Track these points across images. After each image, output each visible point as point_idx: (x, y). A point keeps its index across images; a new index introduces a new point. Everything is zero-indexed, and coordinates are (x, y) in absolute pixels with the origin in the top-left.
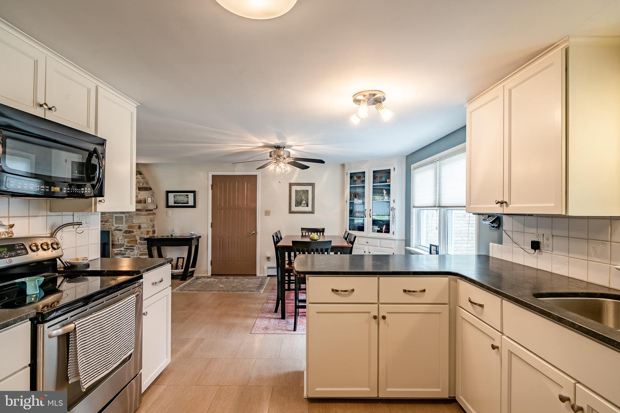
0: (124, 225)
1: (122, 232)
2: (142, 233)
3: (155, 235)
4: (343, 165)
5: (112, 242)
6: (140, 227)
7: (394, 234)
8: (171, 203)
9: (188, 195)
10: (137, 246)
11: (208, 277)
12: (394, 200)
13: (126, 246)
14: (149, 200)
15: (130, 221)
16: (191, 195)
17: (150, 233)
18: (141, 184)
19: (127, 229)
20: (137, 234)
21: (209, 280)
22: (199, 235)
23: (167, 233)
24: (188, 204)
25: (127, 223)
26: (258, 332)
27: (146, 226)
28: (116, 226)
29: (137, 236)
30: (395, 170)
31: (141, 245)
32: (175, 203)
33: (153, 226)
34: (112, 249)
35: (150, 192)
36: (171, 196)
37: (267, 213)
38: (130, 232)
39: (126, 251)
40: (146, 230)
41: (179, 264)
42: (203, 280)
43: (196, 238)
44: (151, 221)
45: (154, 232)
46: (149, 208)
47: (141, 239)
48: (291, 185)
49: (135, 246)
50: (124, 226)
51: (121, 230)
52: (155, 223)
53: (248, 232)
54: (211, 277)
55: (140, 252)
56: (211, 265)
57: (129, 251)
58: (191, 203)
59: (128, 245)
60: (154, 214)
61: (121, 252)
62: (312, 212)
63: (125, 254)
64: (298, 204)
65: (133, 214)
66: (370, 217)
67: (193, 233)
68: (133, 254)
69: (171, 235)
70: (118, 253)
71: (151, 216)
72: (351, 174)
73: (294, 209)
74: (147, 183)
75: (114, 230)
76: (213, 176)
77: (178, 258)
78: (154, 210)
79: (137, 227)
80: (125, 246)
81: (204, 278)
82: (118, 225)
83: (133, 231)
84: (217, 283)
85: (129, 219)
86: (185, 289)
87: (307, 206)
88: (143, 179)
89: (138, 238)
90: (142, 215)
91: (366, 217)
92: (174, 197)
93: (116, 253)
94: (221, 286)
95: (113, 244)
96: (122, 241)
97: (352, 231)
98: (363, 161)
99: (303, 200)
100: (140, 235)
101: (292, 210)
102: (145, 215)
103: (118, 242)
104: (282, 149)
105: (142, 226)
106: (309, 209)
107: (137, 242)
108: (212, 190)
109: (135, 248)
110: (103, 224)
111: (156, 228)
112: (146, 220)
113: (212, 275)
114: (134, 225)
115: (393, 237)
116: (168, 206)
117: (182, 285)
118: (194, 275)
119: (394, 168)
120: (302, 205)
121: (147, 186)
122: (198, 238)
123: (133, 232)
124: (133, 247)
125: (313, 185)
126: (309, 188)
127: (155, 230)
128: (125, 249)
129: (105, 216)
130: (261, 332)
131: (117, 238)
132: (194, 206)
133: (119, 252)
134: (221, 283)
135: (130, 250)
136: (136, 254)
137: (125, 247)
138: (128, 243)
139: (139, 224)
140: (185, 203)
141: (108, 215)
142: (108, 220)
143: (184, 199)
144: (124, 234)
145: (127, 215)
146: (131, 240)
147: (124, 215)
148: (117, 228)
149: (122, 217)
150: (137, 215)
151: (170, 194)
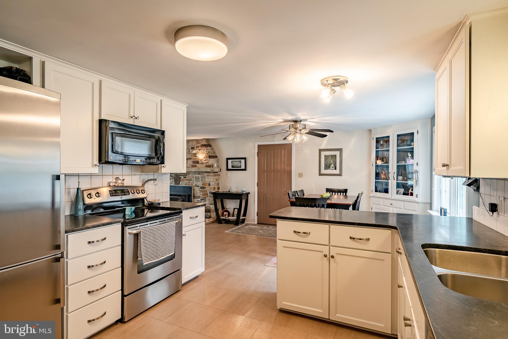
0: (200, 183)
1: (199, 187)
2: (211, 189)
3: (220, 191)
4: (370, 130)
5: (193, 194)
6: (209, 185)
7: (417, 197)
8: (230, 167)
9: (241, 161)
10: (208, 198)
11: (255, 225)
12: (417, 163)
13: (202, 198)
14: (215, 165)
15: (204, 180)
16: (243, 161)
17: (216, 189)
18: (210, 154)
19: (202, 186)
21: (254, 226)
22: (248, 192)
23: (227, 189)
24: (241, 167)
25: (202, 182)
26: (270, 265)
27: (213, 184)
28: (195, 183)
29: (208, 191)
30: (419, 133)
31: (210, 197)
32: (232, 167)
33: (218, 184)
34: (193, 199)
35: (216, 159)
36: (230, 161)
37: (300, 175)
38: (204, 188)
39: (202, 201)
40: (213, 187)
41: (235, 213)
42: (250, 226)
43: (246, 193)
44: (216, 180)
45: (219, 188)
46: (215, 171)
47: (210, 192)
48: (320, 151)
49: (206, 198)
50: (200, 184)
51: (198, 186)
52: (220, 182)
53: (285, 190)
54: (256, 225)
55: (210, 202)
56: (257, 216)
58: (243, 167)
59: (203, 197)
60: (219, 175)
62: (340, 175)
64: (327, 167)
66: (394, 180)
67: (243, 190)
69: (229, 191)
71: (217, 177)
72: (376, 138)
73: (323, 171)
74: (214, 153)
75: (195, 186)
76: (259, 146)
77: (234, 209)
78: (219, 172)
79: (208, 185)
81: (251, 225)
82: (197, 183)
84: (259, 229)
85: (203, 179)
86: (235, 231)
87: (336, 169)
88: (211, 149)
89: (208, 192)
90: (211, 176)
91: (390, 180)
92: (232, 162)
94: (261, 232)
95: (194, 196)
96: (199, 194)
97: (378, 193)
98: (388, 125)
99: (332, 164)
100: (209, 190)
101: (321, 173)
102: (213, 176)
103: (197, 194)
104: (299, 122)
105: (211, 184)
106: (337, 172)
107: (208, 195)
108: (257, 157)
109: (206, 199)
110: (189, 182)
111: (220, 186)
112: (214, 180)
113: (258, 223)
114: (206, 183)
115: (417, 200)
116: (228, 170)
117: (234, 228)
118: (245, 222)
119: (418, 131)
120: (331, 168)
121: (214, 155)
122: (248, 194)
123: (205, 188)
124: (205, 199)
125: (340, 150)
126: (337, 153)
127: (219, 187)
128: (201, 199)
129: (189, 176)
130: (272, 266)
131: (196, 192)
132: (245, 170)
133: (197, 201)
134: (262, 230)
135: (204, 201)
136: (207, 204)
137: (201, 198)
138: (203, 195)
139: (209, 183)
140: (239, 167)
141: (191, 175)
142: (191, 179)
143: (238, 164)
144: (200, 189)
145: (202, 176)
146: (204, 193)
147: (200, 176)
148: (196, 185)
149: (199, 177)
150: (207, 176)
151: (229, 160)
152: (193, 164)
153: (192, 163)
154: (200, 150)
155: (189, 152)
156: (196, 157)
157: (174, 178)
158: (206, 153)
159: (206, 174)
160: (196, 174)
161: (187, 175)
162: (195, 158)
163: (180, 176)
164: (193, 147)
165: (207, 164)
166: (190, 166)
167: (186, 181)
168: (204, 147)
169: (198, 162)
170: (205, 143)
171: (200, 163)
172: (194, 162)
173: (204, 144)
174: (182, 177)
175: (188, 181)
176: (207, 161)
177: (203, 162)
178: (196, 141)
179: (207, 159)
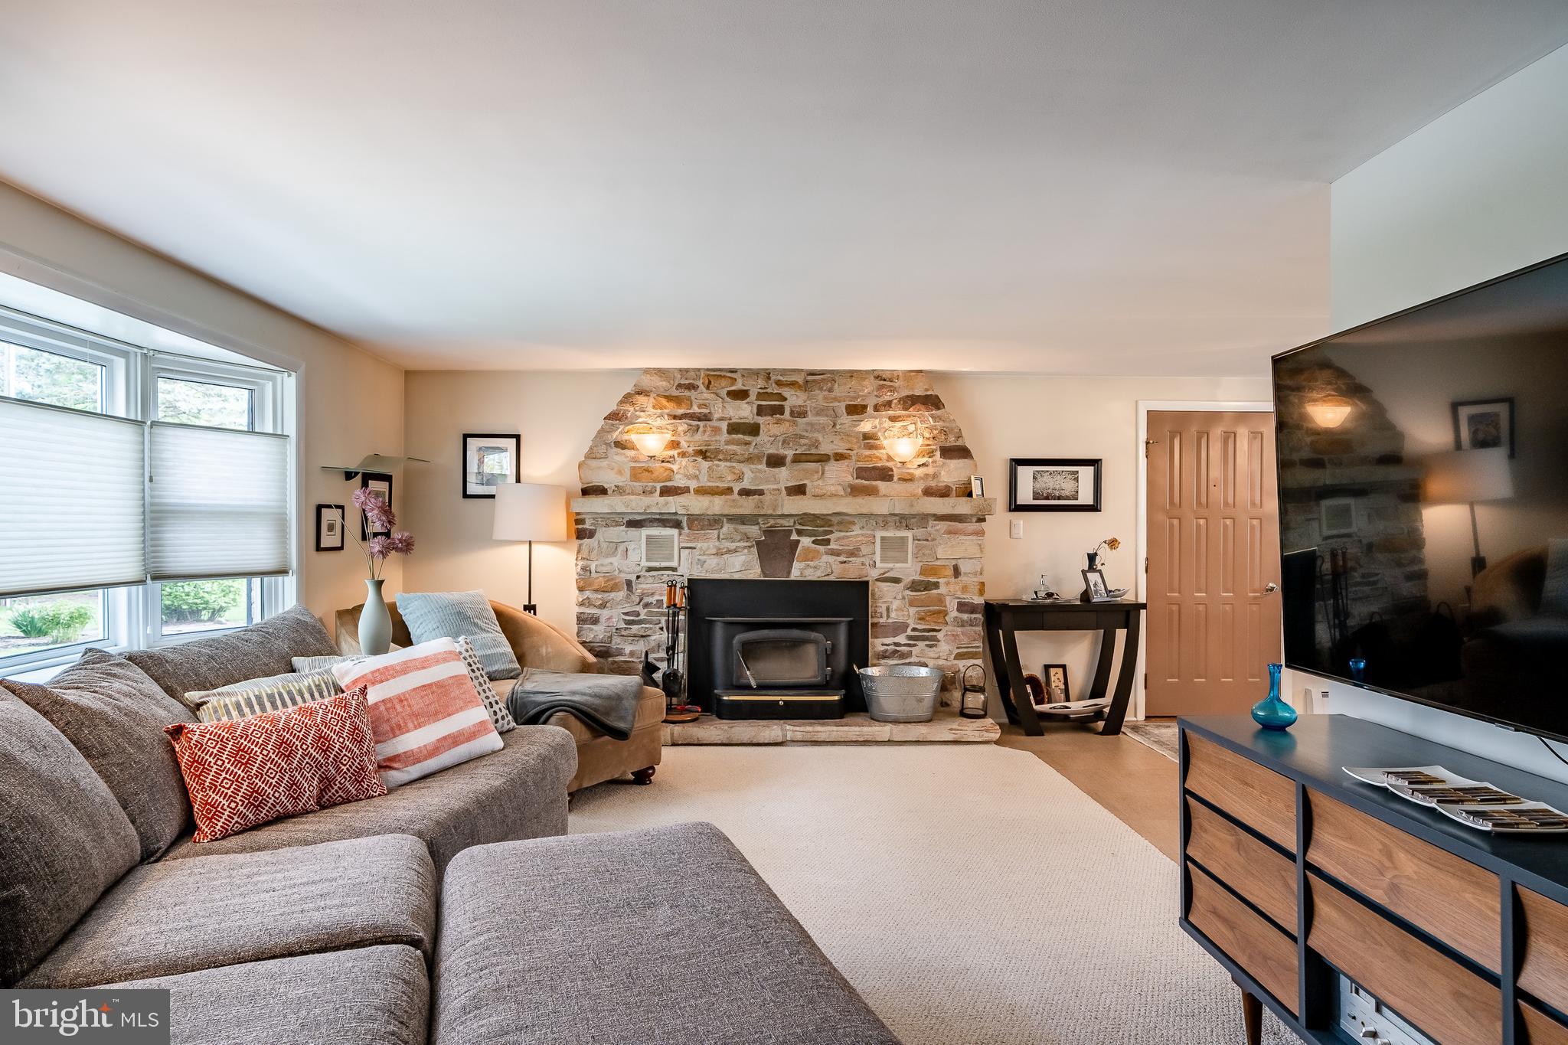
0: (909, 565)
1: (902, 586)
2: (965, 589)
5: (877, 617)
6: (957, 572)
8: (1025, 496)
9: (1077, 472)
10: (945, 629)
13: (914, 630)
14: (978, 488)
15: (927, 552)
18: (952, 438)
19: (917, 577)
20: (950, 592)
23: (1013, 589)
24: (1076, 499)
25: (919, 559)
27: (978, 569)
28: (883, 568)
29: (948, 599)
31: (963, 626)
32: (1036, 496)
34: (876, 639)
35: (969, 461)
36: (1025, 473)
38: (929, 586)
39: (915, 645)
40: (976, 580)
43: (1128, 607)
47: (963, 607)
49: (940, 631)
50: (909, 569)
51: (896, 581)
53: (1257, 585)
54: (1148, 721)
55: (958, 648)
56: (1146, 688)
57: (921, 644)
58: (1086, 497)
59: (920, 627)
61: (898, 648)
63: (910, 654)
65: (937, 531)
68: (937, 656)
70: (886, 651)
74: (960, 435)
75: (881, 580)
76: (1151, 414)
79: (950, 572)
80: (909, 630)
82: (890, 565)
83: (938, 582)
85: (925, 547)
88: (953, 420)
89: (952, 605)
90: (965, 534)
92: (1035, 478)
93: (882, 651)
95: (877, 625)
96: (900, 613)
100: (959, 594)
102: (976, 534)
103: (888, 617)
105: (964, 568)
107: (949, 619)
108: (1147, 456)
109: (940, 635)
110: (842, 563)
112: (979, 551)
113: (1147, 718)
114: (938, 563)
116: (1016, 507)
122: (1136, 609)
123: (936, 585)
124: (934, 633)
129: (848, 537)
131: (884, 606)
132: (1095, 508)
133: (892, 647)
135: (927, 643)
136: (944, 655)
137: (909, 632)
138: (920, 619)
139: (954, 562)
140: (1067, 498)
141: (860, 532)
142: (859, 550)
143: (1064, 486)
144: (908, 592)
145: (919, 532)
146: (930, 611)
147: (909, 534)
148: (884, 574)
149: (904, 539)
150: (950, 533)
151: (1021, 469)
152: (859, 481)
153: (850, 478)
154: (893, 419)
155: (834, 425)
156: (874, 452)
157: (758, 543)
158: (927, 435)
159: (943, 526)
160: (885, 525)
161: (831, 532)
162: (868, 452)
163: (794, 537)
164: (855, 406)
165: (933, 484)
166: (840, 488)
167: (825, 558)
168: (922, 407)
169: (885, 474)
170: (927, 390)
171: (895, 478)
172: (861, 473)
173: (918, 392)
174: (806, 541)
175: (842, 558)
176: (930, 470)
177: (912, 471)
178: (878, 377)
179: (930, 460)
